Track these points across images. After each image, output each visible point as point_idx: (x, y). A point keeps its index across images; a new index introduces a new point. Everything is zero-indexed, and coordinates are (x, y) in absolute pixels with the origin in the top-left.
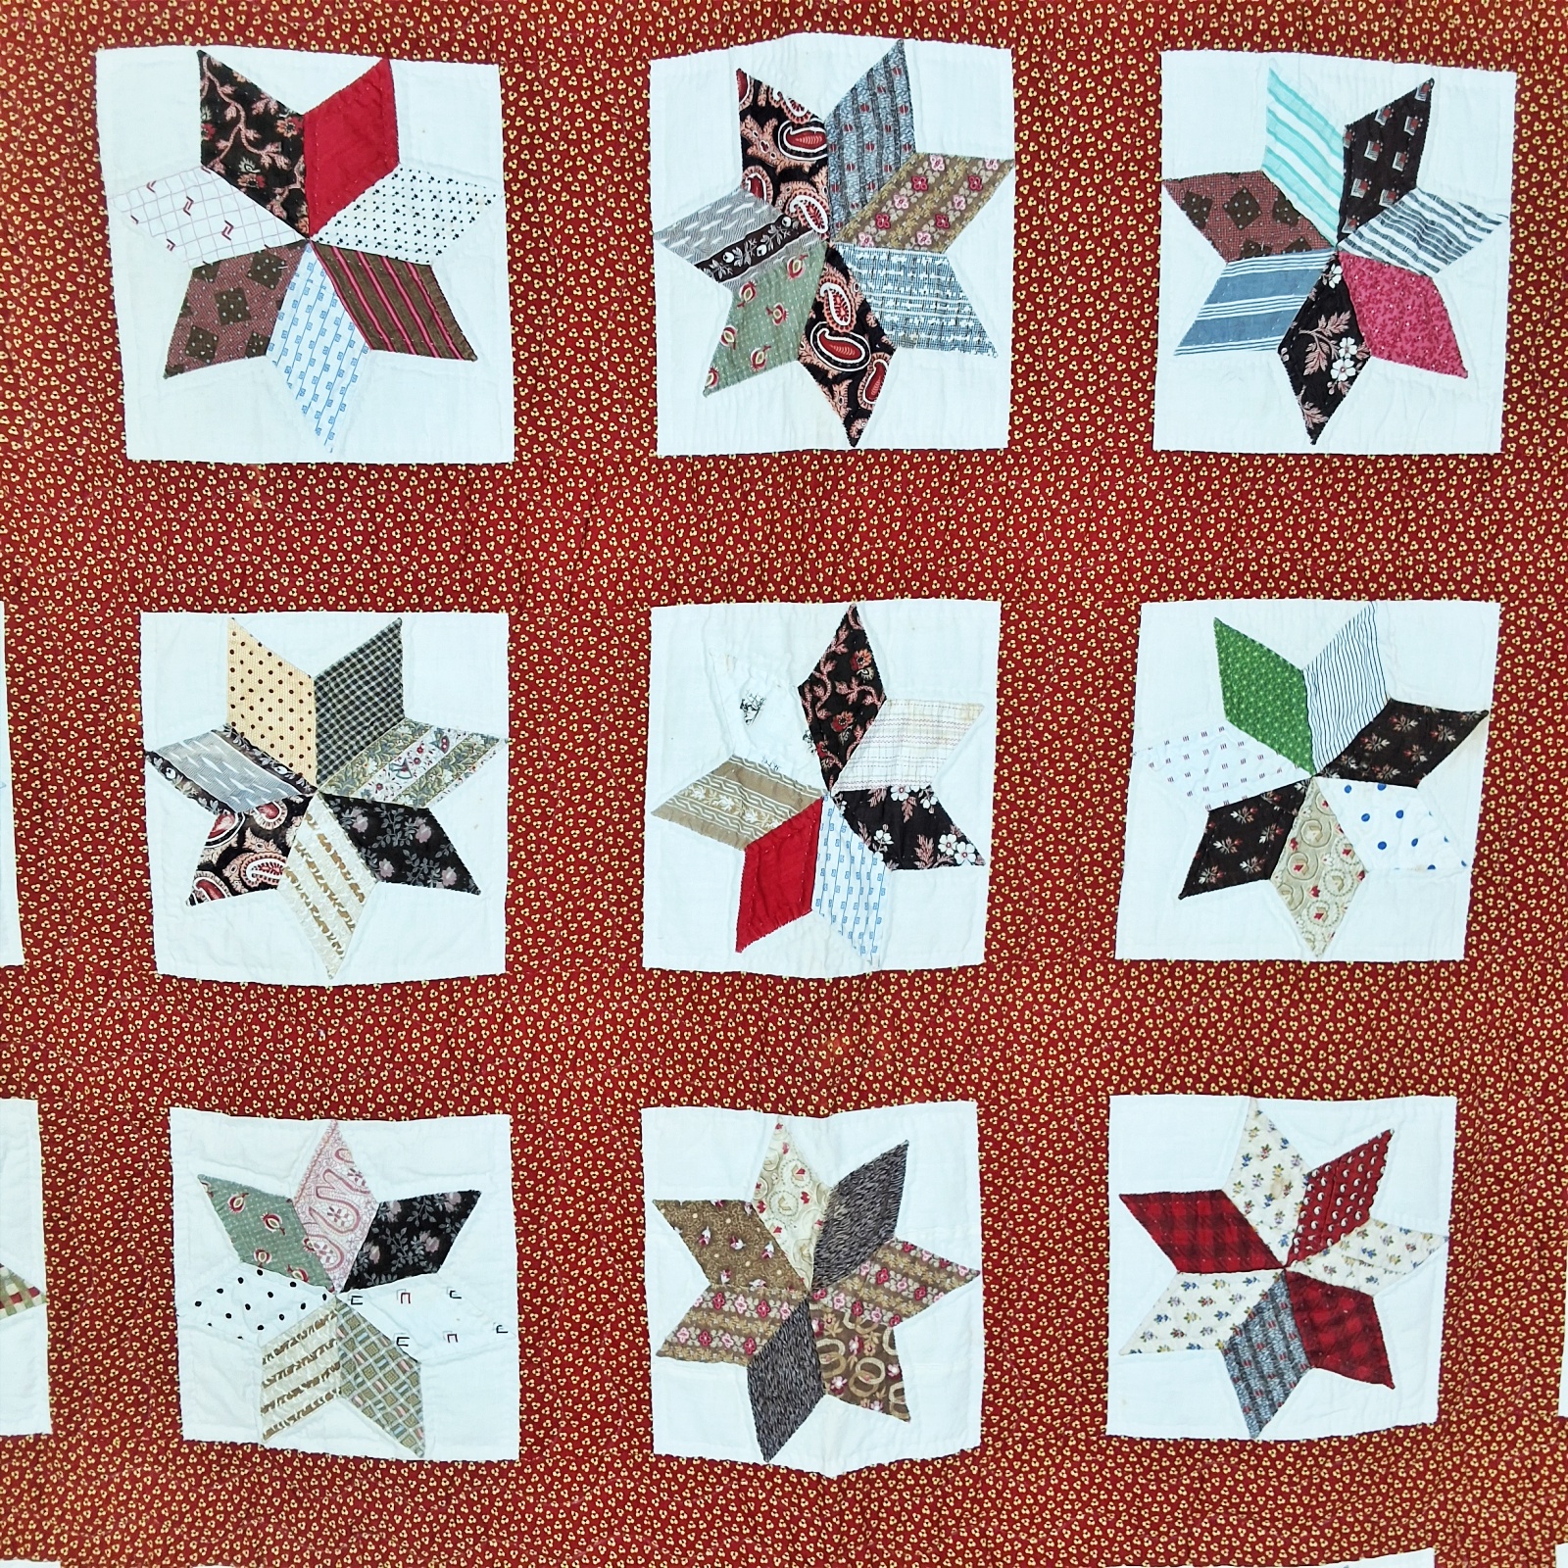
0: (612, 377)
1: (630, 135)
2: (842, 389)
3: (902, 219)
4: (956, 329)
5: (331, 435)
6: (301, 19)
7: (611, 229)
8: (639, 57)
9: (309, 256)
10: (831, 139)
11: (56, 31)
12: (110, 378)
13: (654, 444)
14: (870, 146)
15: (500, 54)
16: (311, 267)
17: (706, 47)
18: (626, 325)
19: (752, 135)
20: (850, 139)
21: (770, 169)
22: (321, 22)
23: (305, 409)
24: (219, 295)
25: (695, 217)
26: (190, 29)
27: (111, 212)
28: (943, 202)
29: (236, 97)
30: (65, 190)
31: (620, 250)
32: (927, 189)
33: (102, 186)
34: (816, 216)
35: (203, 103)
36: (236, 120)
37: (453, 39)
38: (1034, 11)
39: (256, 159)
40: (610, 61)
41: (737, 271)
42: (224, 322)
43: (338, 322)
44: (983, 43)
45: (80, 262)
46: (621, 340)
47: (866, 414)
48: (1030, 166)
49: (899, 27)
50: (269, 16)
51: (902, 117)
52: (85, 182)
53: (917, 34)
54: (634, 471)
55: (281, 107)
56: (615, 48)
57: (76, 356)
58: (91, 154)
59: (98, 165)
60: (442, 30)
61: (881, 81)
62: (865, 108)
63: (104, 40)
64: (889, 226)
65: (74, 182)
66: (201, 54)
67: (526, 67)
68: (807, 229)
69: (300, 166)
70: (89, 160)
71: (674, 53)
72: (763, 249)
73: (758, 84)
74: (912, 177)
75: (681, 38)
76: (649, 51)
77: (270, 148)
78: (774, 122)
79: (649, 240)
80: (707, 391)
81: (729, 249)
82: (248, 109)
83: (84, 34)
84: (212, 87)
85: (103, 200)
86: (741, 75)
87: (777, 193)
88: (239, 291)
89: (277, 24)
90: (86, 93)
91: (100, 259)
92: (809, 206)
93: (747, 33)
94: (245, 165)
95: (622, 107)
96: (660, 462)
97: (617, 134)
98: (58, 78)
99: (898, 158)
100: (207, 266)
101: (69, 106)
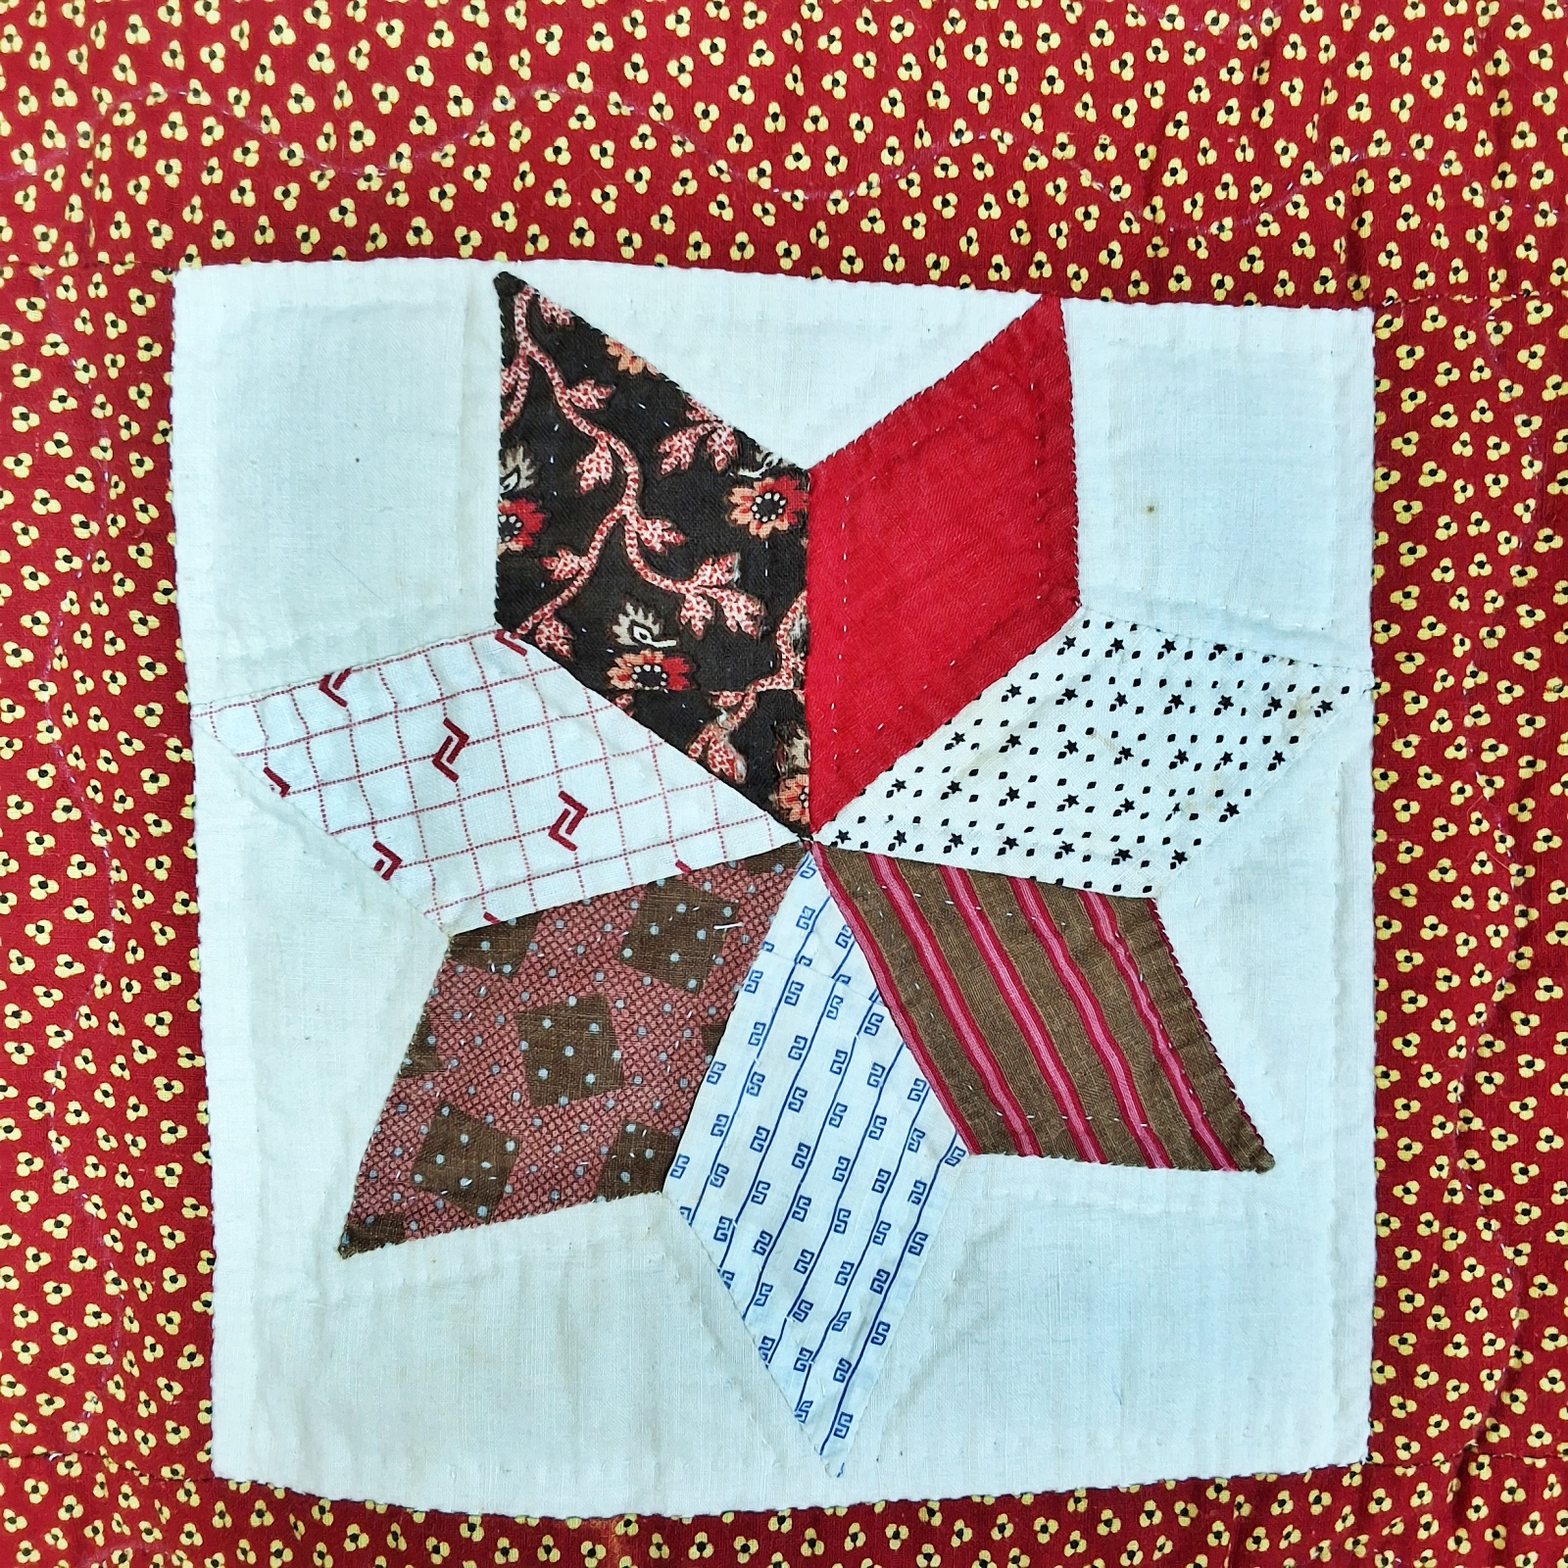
5: (841, 1424)
6: (815, 180)
9: (807, 889)
11: (51, 208)
12: (173, 1239)
15: (1384, 277)
16: (809, 921)
22: (871, 187)
23: (768, 1348)
24: (528, 1020)
26: (473, 208)
27: (205, 754)
29: (607, 418)
30: (64, 679)
33: (178, 676)
35: (509, 440)
36: (610, 492)
37: (1245, 236)
39: (666, 609)
42: (541, 1096)
43: (880, 1076)
45: (98, 892)
50: (719, 169)
52: (125, 662)
55: (746, 448)
57: (75, 1163)
58: (146, 582)
59: (170, 617)
60: (1214, 209)
63: (200, 235)
65: (92, 662)
66: (508, 287)
67: (1456, 315)
69: (794, 624)
70: (141, 598)
77: (708, 573)
82: (648, 460)
83: (137, 216)
84: (539, 389)
85: (179, 720)
88: (594, 1006)
89: (744, 195)
90: (141, 396)
91: (164, 893)
94: (631, 625)
98: (54, 345)
100: (496, 929)
101: (84, 430)
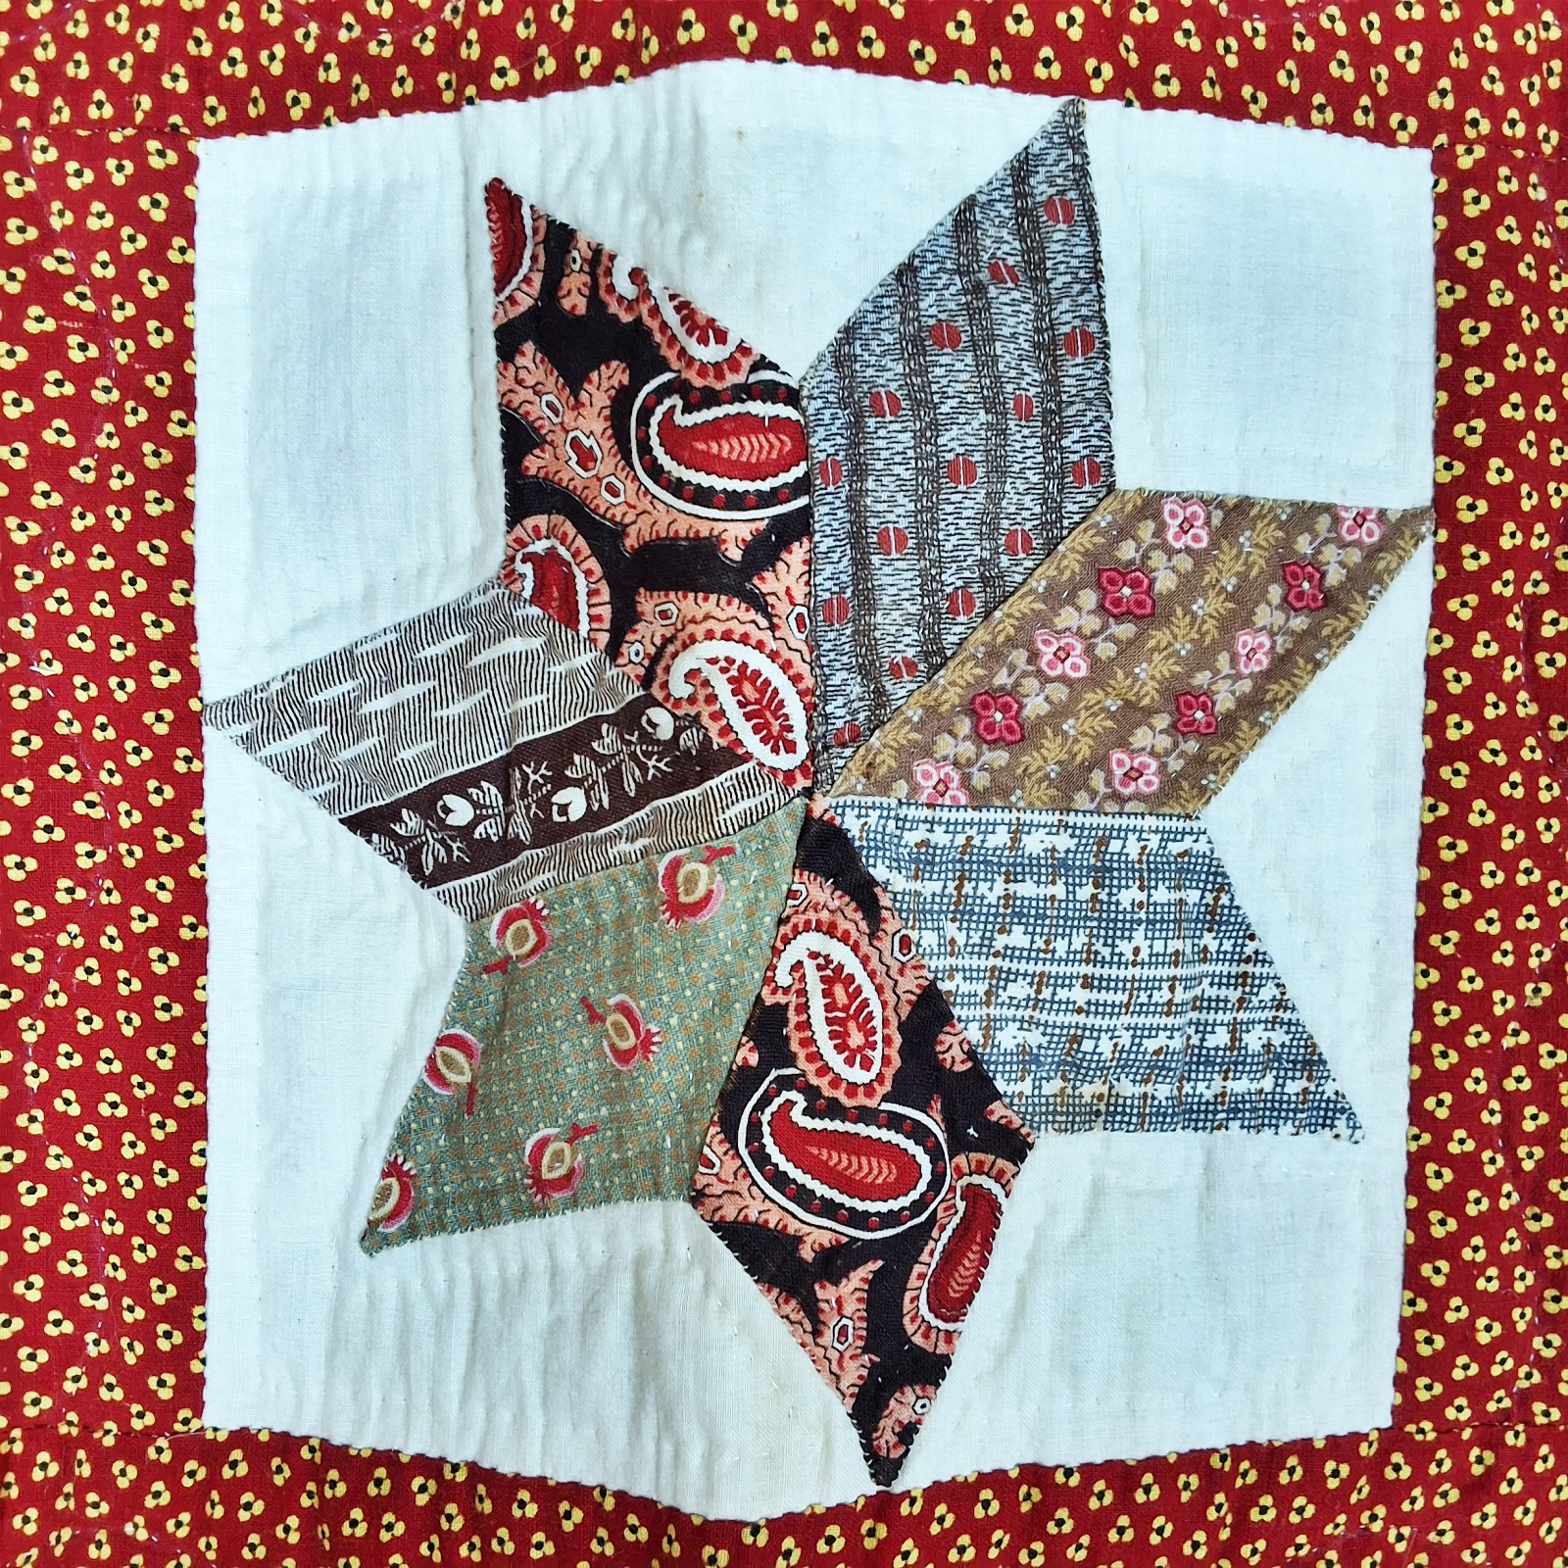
0: (56, 1161)
1: (130, 383)
2: (846, 1296)
3: (1059, 713)
4: (1234, 1061)
7: (60, 688)
8: (154, 126)
10: (824, 445)
13: (191, 1391)
14: (961, 471)
17: (382, 102)
18: (102, 1000)
19: (537, 410)
20: (891, 439)
21: (603, 536)
25: (345, 662)
28: (1202, 657)
31: (92, 754)
32: (1148, 611)
34: (764, 711)
38: (1504, 28)
40: (61, 137)
41: (485, 854)
44: (1343, 126)
46: (89, 1047)
47: (930, 1370)
48: (1484, 533)
49: (1069, 54)
51: (1073, 368)
53: (1134, 87)
54: (125, 1475)
56: (78, 94)
61: (1000, 242)
62: (945, 336)
64: (1019, 736)
68: (732, 756)
71: (277, 120)
72: (574, 801)
73: (559, 237)
74: (1104, 574)
75: (301, 69)
76: (191, 107)
78: (615, 374)
79: (189, 730)
80: (373, 1238)
81: (460, 785)
86: (502, 201)
87: (624, 620)
92: (743, 677)
93: (524, 57)
95: (102, 290)
96: (212, 1452)
97: (83, 375)
99: (1053, 508)
